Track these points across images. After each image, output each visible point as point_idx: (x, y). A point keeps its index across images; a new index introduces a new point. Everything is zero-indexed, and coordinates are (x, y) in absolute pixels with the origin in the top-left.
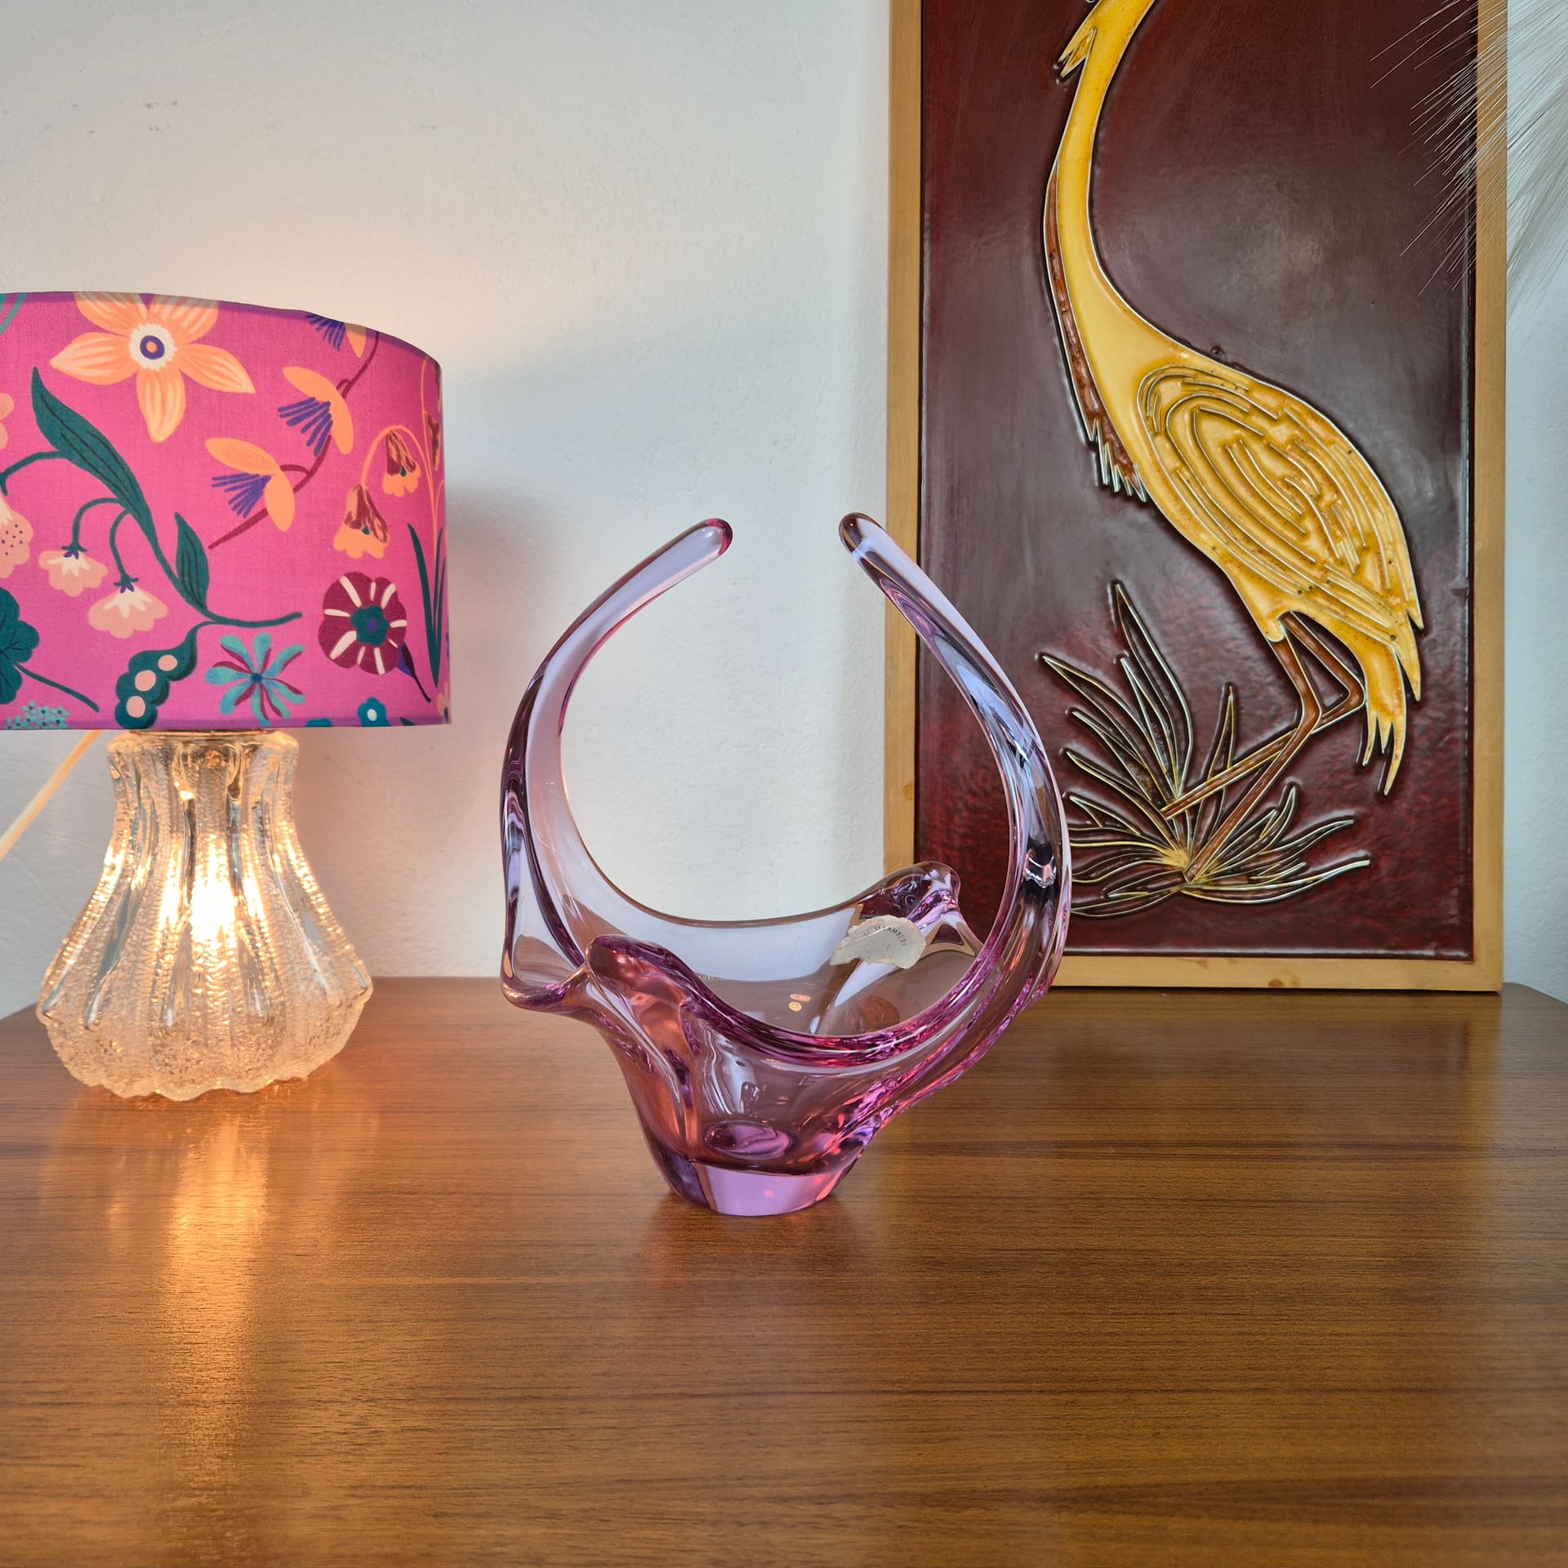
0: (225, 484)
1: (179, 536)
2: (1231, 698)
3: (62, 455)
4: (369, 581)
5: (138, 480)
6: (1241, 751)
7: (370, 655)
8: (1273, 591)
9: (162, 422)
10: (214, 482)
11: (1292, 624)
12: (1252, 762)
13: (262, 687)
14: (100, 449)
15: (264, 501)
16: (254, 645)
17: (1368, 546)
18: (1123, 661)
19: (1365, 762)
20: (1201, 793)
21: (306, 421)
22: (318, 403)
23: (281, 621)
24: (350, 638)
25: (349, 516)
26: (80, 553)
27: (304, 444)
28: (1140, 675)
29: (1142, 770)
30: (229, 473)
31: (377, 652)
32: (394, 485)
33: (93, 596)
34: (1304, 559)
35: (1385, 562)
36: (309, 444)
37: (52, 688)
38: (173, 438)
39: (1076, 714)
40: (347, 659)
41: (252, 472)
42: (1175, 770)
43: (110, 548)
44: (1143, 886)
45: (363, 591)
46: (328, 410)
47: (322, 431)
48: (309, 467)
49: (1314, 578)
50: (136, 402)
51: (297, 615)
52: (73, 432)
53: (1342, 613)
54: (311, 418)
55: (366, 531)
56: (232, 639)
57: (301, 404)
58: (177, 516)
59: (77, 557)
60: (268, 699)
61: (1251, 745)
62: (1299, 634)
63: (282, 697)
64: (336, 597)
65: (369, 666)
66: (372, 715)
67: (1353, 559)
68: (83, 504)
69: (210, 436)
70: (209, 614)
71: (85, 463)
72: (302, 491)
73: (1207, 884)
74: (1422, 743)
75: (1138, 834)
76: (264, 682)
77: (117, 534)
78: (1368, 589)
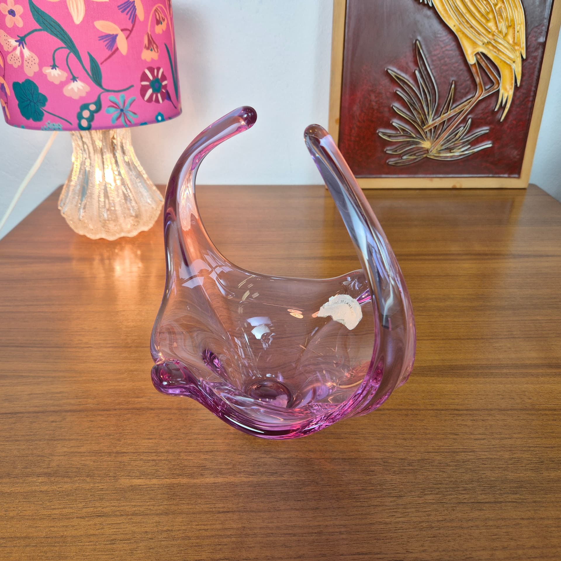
0: (103, 39)
1: (90, 61)
2: (453, 86)
3: (44, 30)
4: (154, 69)
5: (73, 40)
6: (454, 106)
7: (157, 97)
8: (474, 44)
9: (78, 16)
10: (99, 39)
11: (479, 57)
12: (457, 110)
13: (124, 114)
14: (57, 27)
15: (117, 44)
16: (120, 99)
17: (511, 26)
18: (417, 72)
19: (496, 110)
20: (438, 120)
21: (128, 10)
22: (130, 2)
23: (128, 89)
24: (150, 92)
25: (146, 46)
26: (57, 68)
27: (128, 20)
28: (422, 77)
29: (419, 113)
30: (104, 35)
31: (159, 95)
32: (159, 29)
33: (63, 84)
34: (487, 30)
35: (516, 32)
36: (129, 19)
37: (55, 117)
38: (83, 22)
39: (398, 92)
40: (150, 100)
41: (111, 33)
42: (430, 113)
43: (67, 66)
44: (415, 154)
45: (152, 73)
46: (134, 4)
47: (133, 13)
48: (130, 28)
49: (489, 38)
50: (67, 8)
51: (132, 86)
52: (47, 21)
53: (497, 53)
54: (129, 8)
55: (151, 50)
56: (112, 97)
57: (125, 3)
58: (89, 53)
59: (56, 69)
60: (127, 118)
61: (458, 103)
62: (481, 61)
63: (131, 117)
64: (144, 77)
65: (157, 101)
66: (160, 118)
67: (504, 30)
68: (55, 49)
69: (95, 20)
70: (104, 89)
71: (53, 33)
72: (129, 38)
73: (436, 153)
74: (517, 102)
75: (414, 136)
76: (124, 112)
77: (68, 60)
78: (508, 43)
